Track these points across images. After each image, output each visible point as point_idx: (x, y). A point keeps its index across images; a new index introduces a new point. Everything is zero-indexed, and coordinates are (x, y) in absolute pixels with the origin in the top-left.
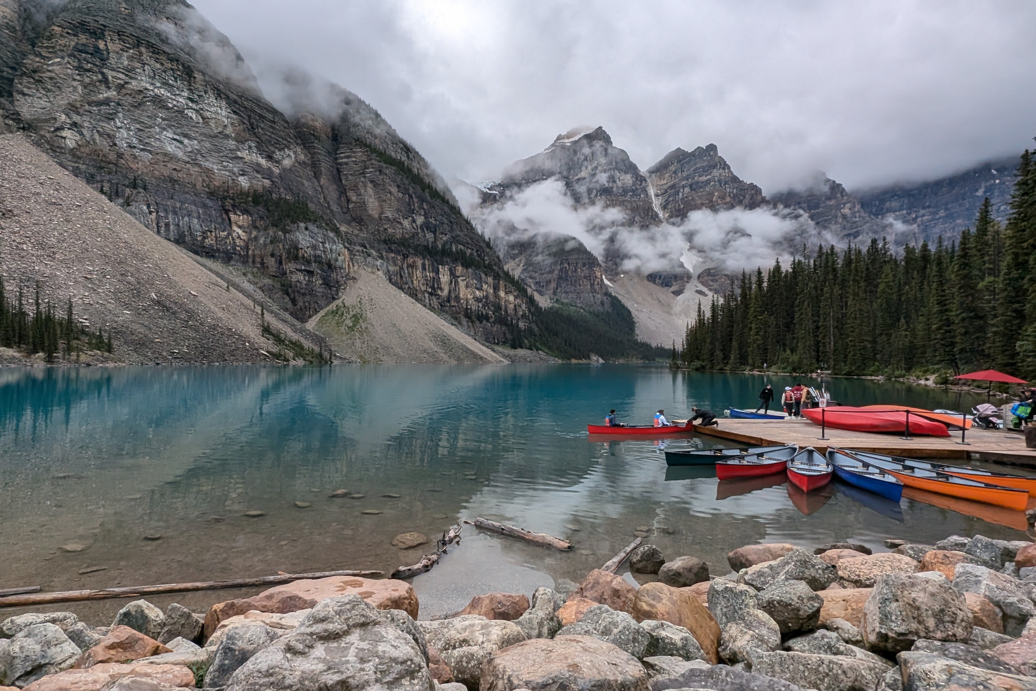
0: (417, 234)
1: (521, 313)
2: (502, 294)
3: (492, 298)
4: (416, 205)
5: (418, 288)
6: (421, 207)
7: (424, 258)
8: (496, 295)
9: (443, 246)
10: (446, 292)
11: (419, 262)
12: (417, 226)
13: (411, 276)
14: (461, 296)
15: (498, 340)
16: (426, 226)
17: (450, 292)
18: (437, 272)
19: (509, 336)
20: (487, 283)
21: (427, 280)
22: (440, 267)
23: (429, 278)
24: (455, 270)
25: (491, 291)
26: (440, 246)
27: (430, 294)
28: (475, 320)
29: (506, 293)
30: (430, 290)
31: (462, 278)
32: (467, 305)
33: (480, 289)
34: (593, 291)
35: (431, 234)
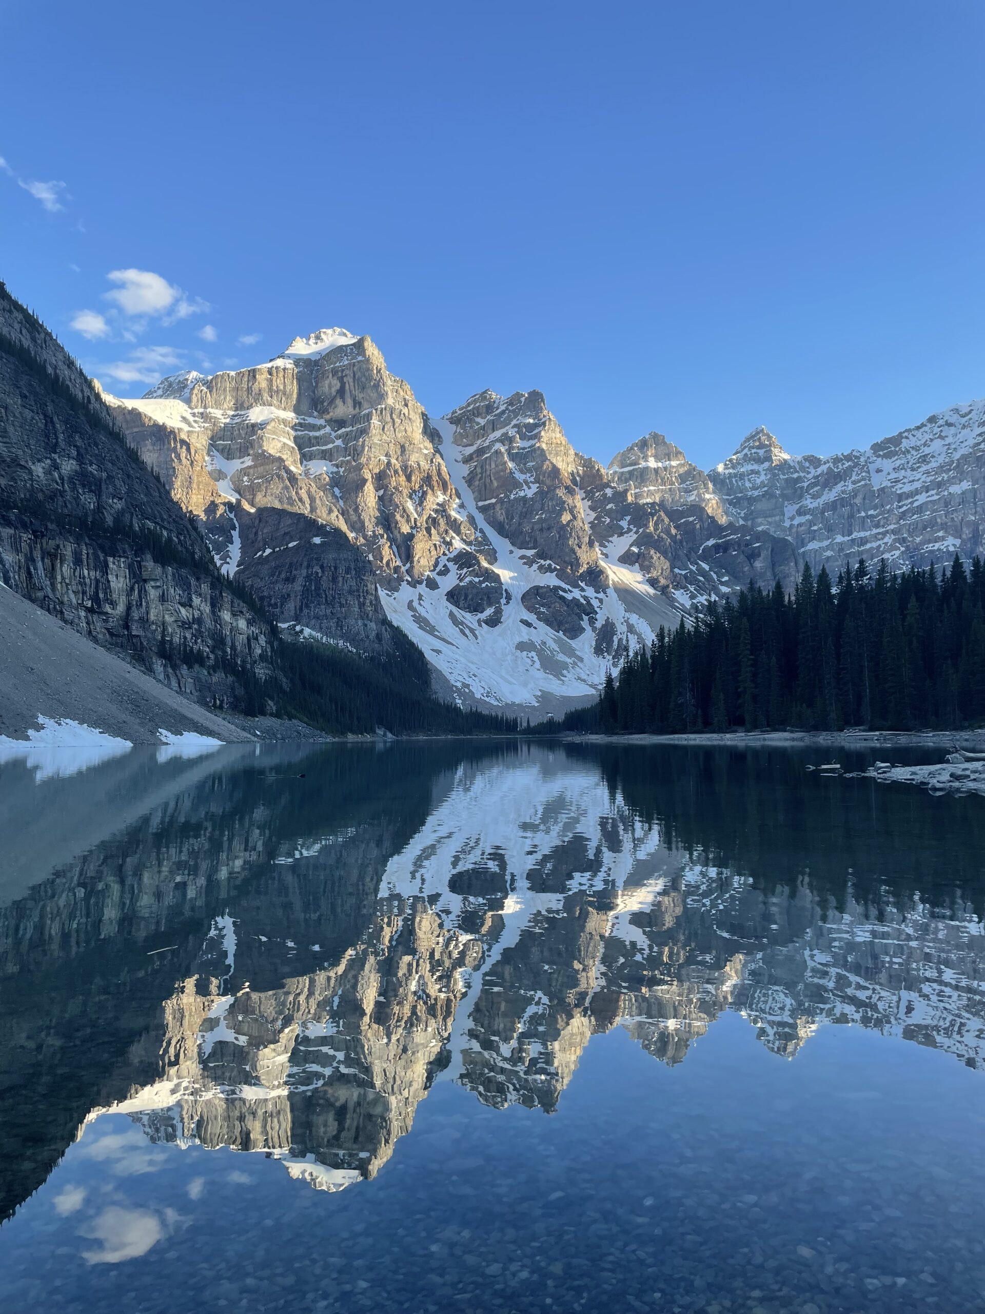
0: (62, 493)
1: (259, 651)
2: (226, 616)
3: (208, 623)
4: (61, 436)
5: (66, 599)
6: (70, 442)
7: (78, 540)
8: (217, 619)
9: (117, 519)
10: (121, 608)
11: (68, 550)
12: (62, 478)
13: (51, 573)
14: (152, 617)
15: (222, 702)
16: (83, 479)
17: (129, 608)
18: (105, 569)
19: (240, 692)
20: (200, 595)
21: (82, 584)
22: (111, 559)
23: (88, 581)
24: (140, 567)
25: (207, 609)
26: (109, 520)
27: (90, 610)
28: (178, 662)
29: (234, 615)
30: (89, 604)
31: (152, 583)
32: (163, 636)
33: (188, 604)
34: (364, 616)
35: (92, 495)
